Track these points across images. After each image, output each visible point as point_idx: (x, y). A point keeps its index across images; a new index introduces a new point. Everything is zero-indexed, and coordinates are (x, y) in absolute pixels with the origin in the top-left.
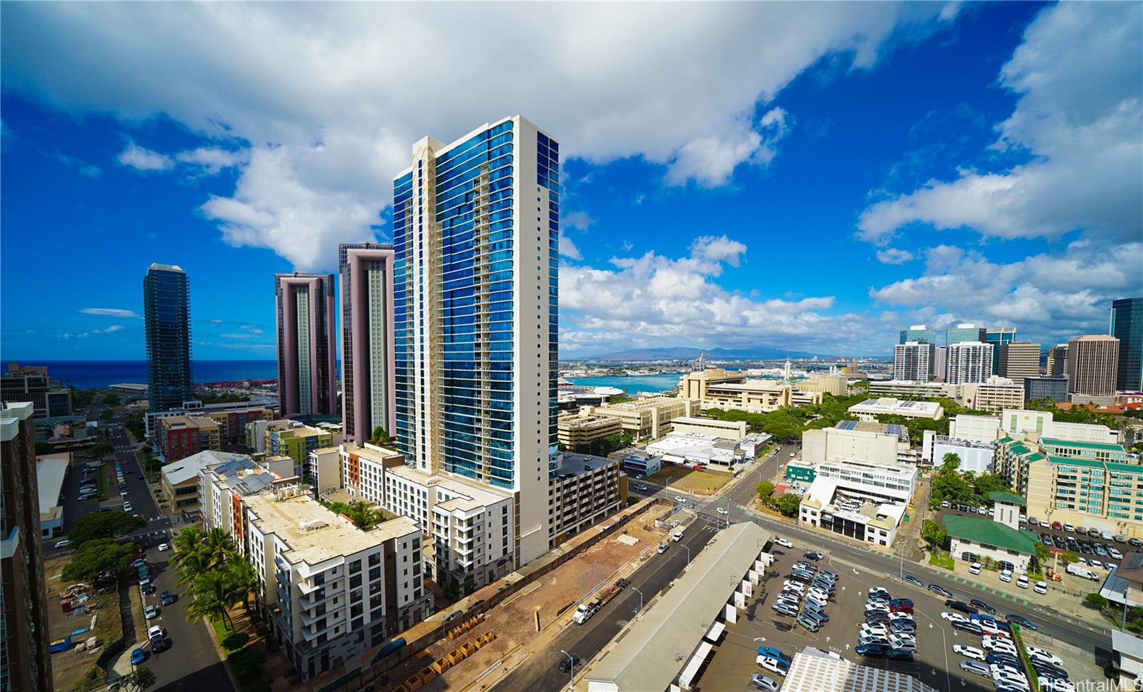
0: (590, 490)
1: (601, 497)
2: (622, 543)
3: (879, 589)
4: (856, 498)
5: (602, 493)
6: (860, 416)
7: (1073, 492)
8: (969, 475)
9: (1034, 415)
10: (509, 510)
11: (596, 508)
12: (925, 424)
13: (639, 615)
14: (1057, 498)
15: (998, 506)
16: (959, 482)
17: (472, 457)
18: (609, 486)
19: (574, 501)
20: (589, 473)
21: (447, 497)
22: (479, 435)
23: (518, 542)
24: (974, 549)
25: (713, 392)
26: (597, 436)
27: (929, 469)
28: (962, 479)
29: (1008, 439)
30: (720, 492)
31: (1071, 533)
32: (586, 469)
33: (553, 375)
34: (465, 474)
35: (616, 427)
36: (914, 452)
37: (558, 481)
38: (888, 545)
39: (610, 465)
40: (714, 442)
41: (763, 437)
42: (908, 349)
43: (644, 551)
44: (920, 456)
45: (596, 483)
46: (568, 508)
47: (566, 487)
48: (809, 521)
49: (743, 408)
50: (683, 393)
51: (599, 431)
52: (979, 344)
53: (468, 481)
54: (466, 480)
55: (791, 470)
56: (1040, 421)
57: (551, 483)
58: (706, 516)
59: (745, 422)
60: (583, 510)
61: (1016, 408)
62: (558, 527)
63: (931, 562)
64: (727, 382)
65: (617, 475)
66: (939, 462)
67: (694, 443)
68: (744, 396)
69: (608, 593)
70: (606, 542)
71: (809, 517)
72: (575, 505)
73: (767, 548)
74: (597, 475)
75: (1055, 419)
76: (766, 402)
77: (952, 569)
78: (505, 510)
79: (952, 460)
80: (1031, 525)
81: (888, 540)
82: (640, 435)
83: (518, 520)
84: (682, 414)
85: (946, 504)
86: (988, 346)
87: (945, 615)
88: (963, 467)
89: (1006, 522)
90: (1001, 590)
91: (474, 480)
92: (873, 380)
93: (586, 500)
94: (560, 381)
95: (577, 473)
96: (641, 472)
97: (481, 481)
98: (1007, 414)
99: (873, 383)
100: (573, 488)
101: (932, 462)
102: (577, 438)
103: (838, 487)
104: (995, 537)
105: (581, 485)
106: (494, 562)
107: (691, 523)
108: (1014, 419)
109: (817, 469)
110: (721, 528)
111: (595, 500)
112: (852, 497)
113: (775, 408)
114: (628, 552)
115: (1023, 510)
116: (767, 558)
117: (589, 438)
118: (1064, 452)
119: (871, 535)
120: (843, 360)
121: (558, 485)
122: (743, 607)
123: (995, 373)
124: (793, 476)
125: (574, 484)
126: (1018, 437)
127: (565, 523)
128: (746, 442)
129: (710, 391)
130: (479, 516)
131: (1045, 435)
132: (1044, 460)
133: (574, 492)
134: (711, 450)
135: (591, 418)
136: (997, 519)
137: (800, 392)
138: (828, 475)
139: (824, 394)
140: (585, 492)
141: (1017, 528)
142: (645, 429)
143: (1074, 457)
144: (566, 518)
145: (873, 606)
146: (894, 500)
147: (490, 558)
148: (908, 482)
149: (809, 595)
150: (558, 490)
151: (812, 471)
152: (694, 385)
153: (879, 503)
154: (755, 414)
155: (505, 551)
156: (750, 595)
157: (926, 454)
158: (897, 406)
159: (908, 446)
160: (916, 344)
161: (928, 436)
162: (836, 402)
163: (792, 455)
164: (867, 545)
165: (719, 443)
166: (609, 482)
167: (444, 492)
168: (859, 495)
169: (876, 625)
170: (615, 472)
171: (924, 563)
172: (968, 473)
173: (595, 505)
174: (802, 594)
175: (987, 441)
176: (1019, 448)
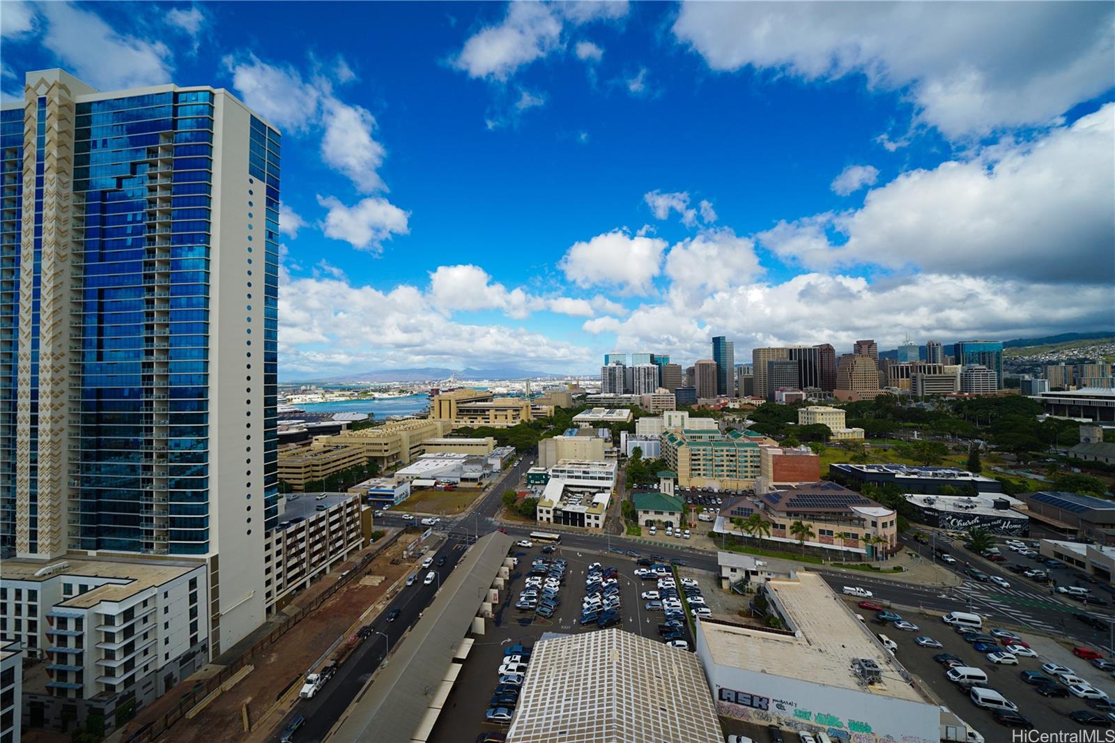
0: (324, 533)
1: (338, 539)
2: (366, 586)
3: (595, 564)
4: (578, 493)
5: (340, 533)
6: (581, 424)
7: (699, 465)
8: (647, 461)
9: (680, 414)
10: (201, 583)
11: (331, 553)
12: (622, 426)
13: (386, 662)
14: (693, 470)
15: (663, 482)
16: (642, 468)
17: (137, 521)
18: (348, 524)
19: (303, 550)
20: (322, 514)
21: (83, 589)
22: (148, 489)
23: (215, 622)
24: (652, 516)
25: (463, 411)
26: (334, 469)
27: (625, 461)
28: (643, 466)
29: (667, 433)
30: (469, 509)
31: (700, 493)
32: (318, 510)
33: (270, 402)
34: (120, 548)
35: (359, 456)
36: (615, 449)
37: (278, 531)
38: (601, 526)
39: (349, 501)
40: (464, 461)
41: (508, 450)
42: (610, 369)
43: (391, 589)
44: (619, 451)
45: (332, 524)
46: (294, 561)
47: (289, 536)
48: (545, 519)
49: (491, 424)
50: (435, 413)
51: (338, 463)
52: (651, 365)
53: (128, 556)
54: (123, 556)
55: (530, 477)
56: (683, 418)
57: (267, 535)
58: (456, 534)
59: (492, 438)
60: (315, 559)
61: (672, 410)
62: (279, 588)
63: (627, 533)
64: (476, 401)
65: (358, 510)
66: (630, 455)
67: (444, 463)
68: (492, 413)
69: (348, 647)
70: (345, 589)
71: (545, 516)
72: (303, 555)
73: (511, 554)
74: (332, 514)
75: (690, 416)
76: (510, 417)
77: (640, 535)
78: (193, 584)
79: (638, 451)
80: (681, 492)
81: (600, 523)
82: (388, 462)
83: (215, 593)
84: (435, 435)
85: (635, 486)
86: (655, 366)
87: (636, 572)
88: (645, 456)
89: (667, 492)
90: (668, 542)
91: (139, 553)
92: (590, 394)
93: (319, 546)
94: (281, 408)
95: (305, 517)
96: (388, 502)
97: (152, 553)
98: (666, 414)
99: (589, 396)
100: (299, 536)
101: (627, 456)
102: (309, 474)
103: (566, 486)
104: (662, 504)
105: (312, 529)
106: (174, 661)
107: (442, 545)
108: (670, 417)
109: (550, 473)
110: (471, 543)
111: (330, 544)
112: (576, 492)
113: (518, 422)
114: (372, 594)
115: (676, 482)
116: (512, 561)
117: (324, 473)
118: (694, 437)
119: (589, 521)
120: (569, 378)
121: (280, 535)
122: (491, 615)
123: (660, 386)
124: (532, 482)
125: (302, 529)
126: (671, 429)
127: (289, 581)
128: (492, 456)
129: (460, 411)
130: (145, 603)
131: (686, 427)
132: (684, 445)
133: (302, 540)
134: (461, 468)
135: (327, 449)
136: (662, 492)
137: (538, 407)
138: (558, 477)
139: (556, 407)
140: (317, 537)
141: (673, 495)
142: (393, 455)
143: (698, 440)
144: (290, 575)
145: (592, 580)
146: (602, 490)
147: (167, 656)
148: (611, 473)
149: (545, 585)
150: (278, 541)
151: (547, 475)
152: (445, 405)
153: (594, 494)
154: (502, 429)
155: (194, 640)
156: (497, 602)
157: (623, 450)
158: (605, 414)
159: (611, 444)
160: (614, 365)
161: (623, 435)
162: (564, 413)
163: (532, 463)
164: (587, 530)
165: (470, 460)
166: (348, 519)
167: (76, 582)
168: (580, 490)
169: (593, 596)
170: (355, 507)
171: (623, 535)
172: (647, 460)
173: (331, 549)
174: (540, 587)
175: (656, 436)
176: (672, 439)
